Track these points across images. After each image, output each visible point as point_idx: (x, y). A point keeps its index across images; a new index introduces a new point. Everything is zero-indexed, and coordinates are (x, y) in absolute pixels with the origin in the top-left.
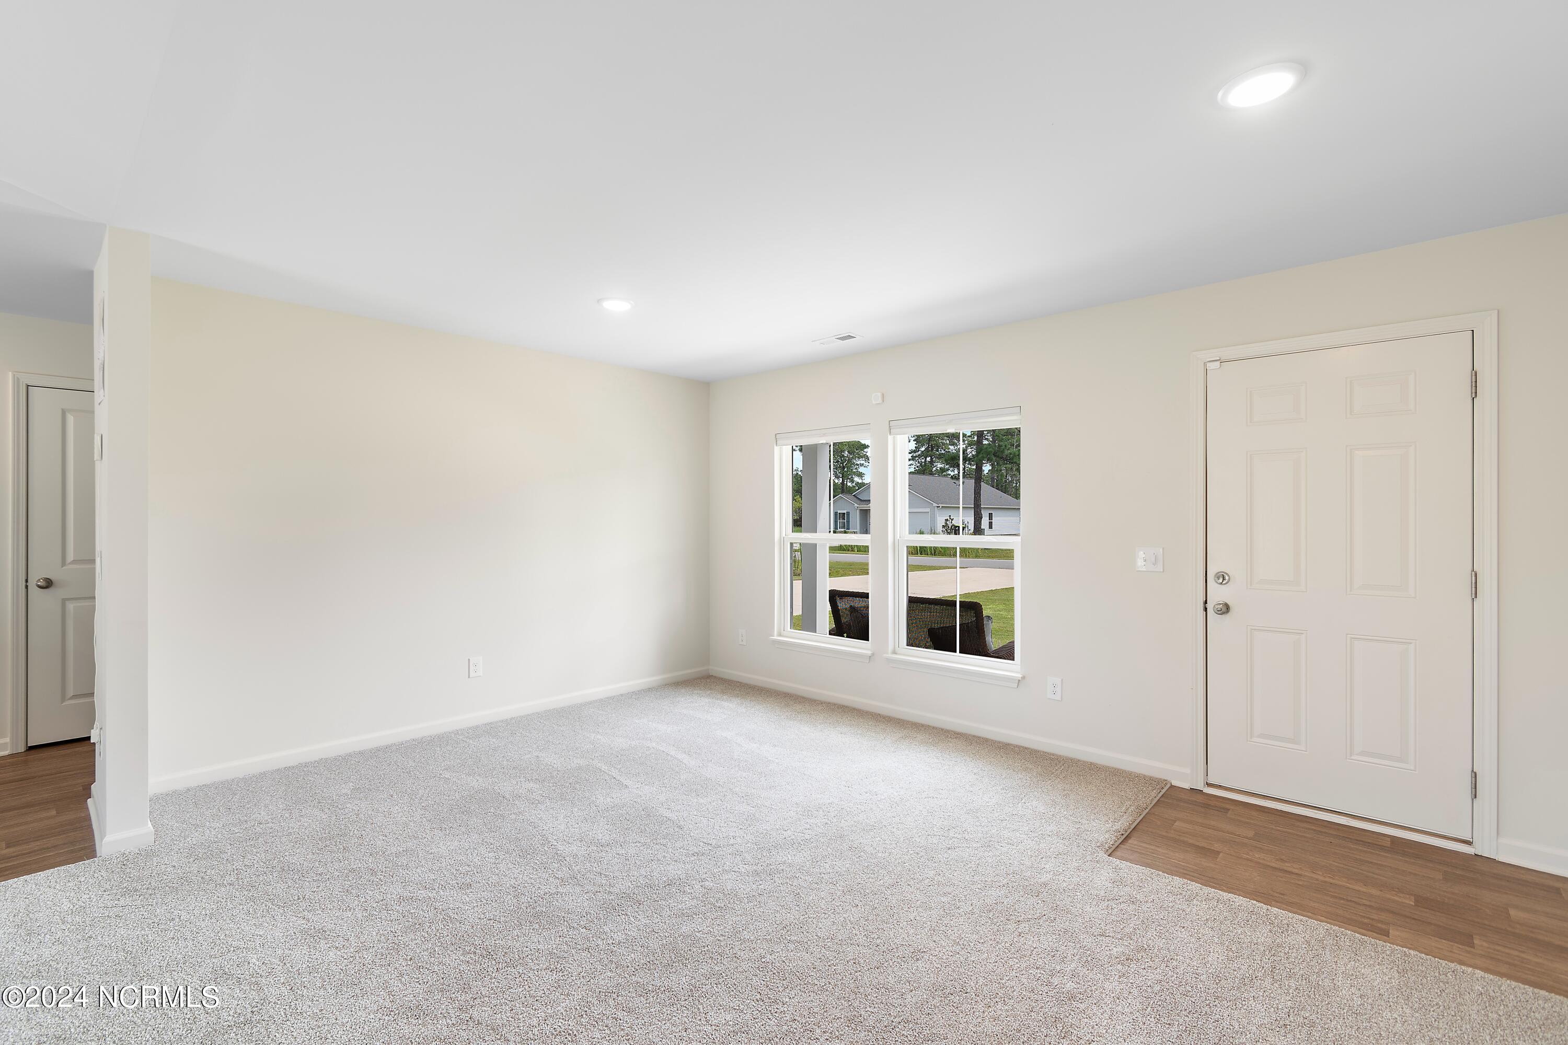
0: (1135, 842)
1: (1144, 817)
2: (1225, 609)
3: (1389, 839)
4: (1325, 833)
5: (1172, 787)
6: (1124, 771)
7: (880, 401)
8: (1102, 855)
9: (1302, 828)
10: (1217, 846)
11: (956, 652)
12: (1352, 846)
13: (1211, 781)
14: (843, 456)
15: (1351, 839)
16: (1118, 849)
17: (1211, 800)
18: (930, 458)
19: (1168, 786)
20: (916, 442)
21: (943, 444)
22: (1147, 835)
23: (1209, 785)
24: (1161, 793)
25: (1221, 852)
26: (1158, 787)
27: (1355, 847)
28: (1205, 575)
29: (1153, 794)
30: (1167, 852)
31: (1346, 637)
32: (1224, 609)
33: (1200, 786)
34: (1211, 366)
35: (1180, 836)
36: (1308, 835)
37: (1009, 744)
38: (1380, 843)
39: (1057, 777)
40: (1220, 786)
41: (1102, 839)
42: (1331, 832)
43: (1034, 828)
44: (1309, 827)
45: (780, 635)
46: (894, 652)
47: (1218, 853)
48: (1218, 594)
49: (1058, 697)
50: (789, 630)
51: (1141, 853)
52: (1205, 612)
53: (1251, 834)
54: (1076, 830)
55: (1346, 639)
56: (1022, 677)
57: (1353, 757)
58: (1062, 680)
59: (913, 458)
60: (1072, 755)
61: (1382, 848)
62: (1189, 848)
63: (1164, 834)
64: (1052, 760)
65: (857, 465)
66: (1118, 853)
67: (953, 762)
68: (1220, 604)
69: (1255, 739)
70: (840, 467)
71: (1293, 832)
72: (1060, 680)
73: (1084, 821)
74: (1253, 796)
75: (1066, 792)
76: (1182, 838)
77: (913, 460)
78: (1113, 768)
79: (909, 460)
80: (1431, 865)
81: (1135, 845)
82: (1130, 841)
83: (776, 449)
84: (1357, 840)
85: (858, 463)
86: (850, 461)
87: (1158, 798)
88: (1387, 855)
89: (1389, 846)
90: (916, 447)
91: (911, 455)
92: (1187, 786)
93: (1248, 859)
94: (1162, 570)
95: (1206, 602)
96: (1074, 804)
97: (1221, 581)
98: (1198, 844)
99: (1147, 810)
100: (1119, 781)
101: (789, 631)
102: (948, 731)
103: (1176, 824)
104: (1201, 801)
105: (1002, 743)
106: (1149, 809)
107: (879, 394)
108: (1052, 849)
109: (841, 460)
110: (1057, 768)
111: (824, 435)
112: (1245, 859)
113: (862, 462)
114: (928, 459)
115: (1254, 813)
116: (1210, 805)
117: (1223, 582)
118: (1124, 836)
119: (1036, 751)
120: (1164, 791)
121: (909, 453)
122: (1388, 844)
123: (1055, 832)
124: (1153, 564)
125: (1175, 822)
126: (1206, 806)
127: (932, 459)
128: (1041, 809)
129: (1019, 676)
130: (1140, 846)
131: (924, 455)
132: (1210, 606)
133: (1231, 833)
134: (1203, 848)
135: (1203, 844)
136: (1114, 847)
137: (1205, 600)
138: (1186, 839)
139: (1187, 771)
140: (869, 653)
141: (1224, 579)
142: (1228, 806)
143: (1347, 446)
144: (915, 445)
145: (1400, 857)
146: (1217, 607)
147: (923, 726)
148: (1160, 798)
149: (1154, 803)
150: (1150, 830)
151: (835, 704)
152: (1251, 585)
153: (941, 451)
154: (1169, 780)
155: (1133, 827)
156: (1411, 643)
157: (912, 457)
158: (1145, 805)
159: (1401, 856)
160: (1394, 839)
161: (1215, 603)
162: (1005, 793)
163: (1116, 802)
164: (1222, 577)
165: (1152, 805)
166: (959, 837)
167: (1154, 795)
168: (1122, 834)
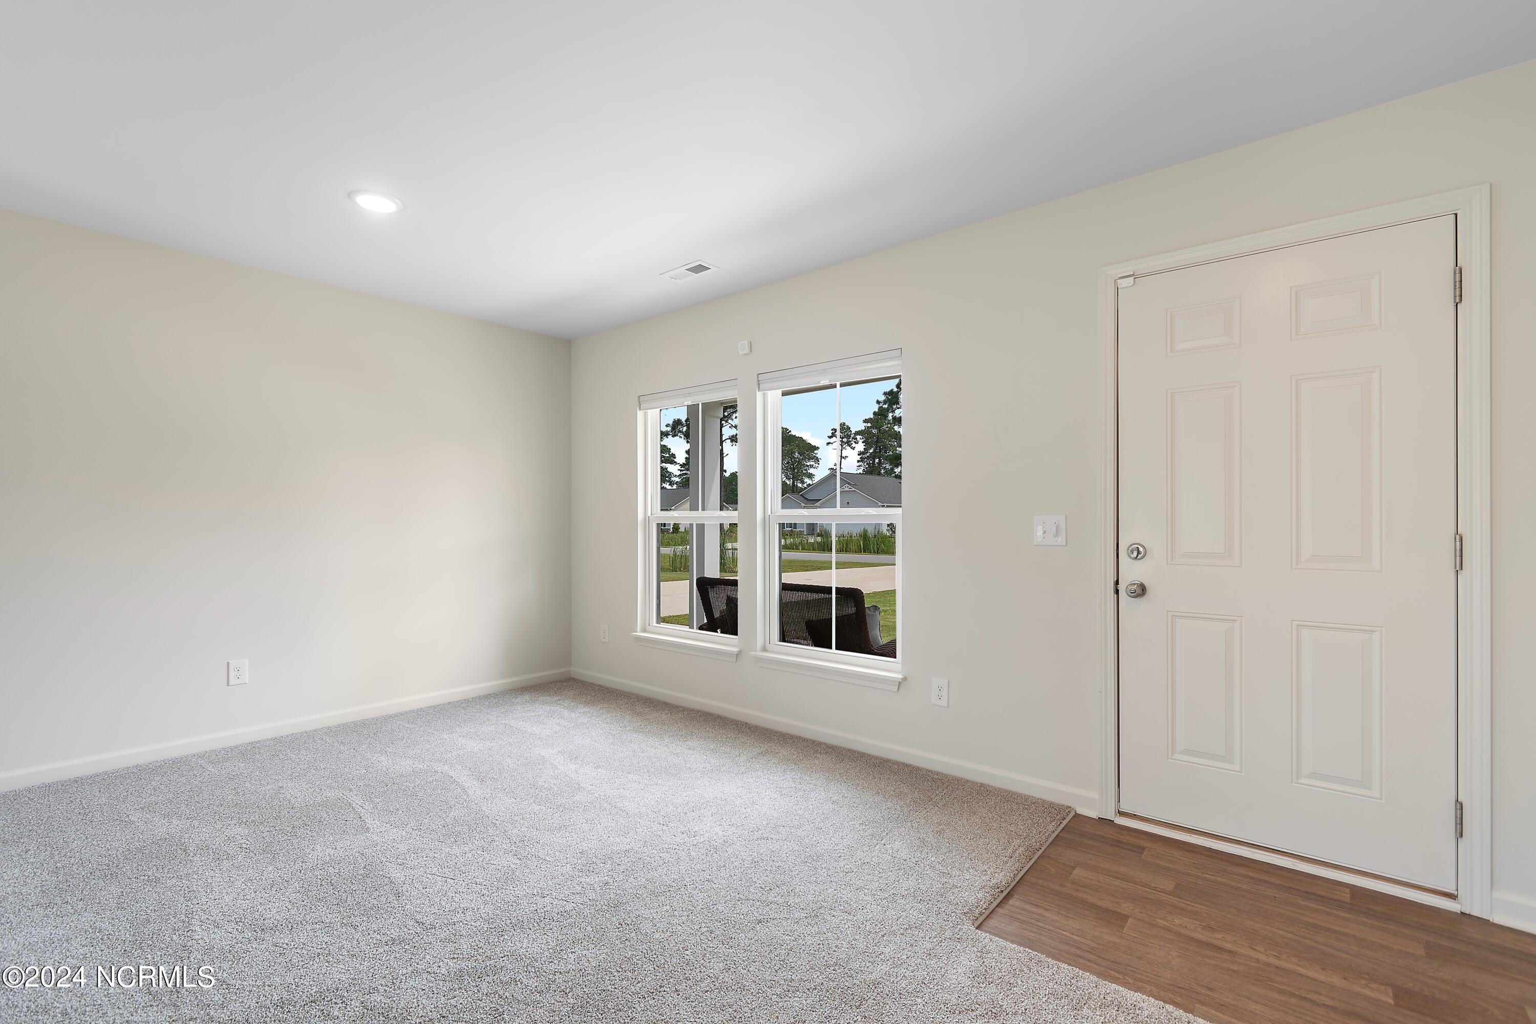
0: (1018, 903)
1: (1036, 861)
2: (1141, 591)
3: (1347, 890)
4: (1266, 882)
5: (1077, 816)
6: (1020, 795)
7: (747, 350)
8: (968, 927)
9: (1237, 875)
10: (1125, 908)
11: (831, 648)
12: (1302, 903)
13: (1124, 808)
14: (794, 457)
15: (1299, 891)
16: (993, 915)
17: (1123, 835)
18: (878, 460)
19: (1072, 814)
20: (864, 444)
21: (891, 445)
22: (1035, 891)
23: (1121, 814)
24: (1062, 826)
25: (1130, 916)
26: (1058, 817)
27: (1305, 903)
28: (1116, 549)
29: (1051, 827)
30: (1057, 918)
31: (1292, 624)
32: (1139, 591)
33: (1110, 815)
34: (1123, 283)
35: (1077, 890)
36: (1244, 887)
37: (888, 761)
38: (1336, 897)
39: (935, 804)
40: (1135, 815)
41: (972, 900)
42: (1273, 880)
43: (887, 884)
44: (1245, 873)
45: (644, 631)
46: (764, 649)
47: (1125, 918)
48: (1132, 572)
49: (944, 702)
50: (655, 624)
51: (1023, 922)
52: (1116, 596)
53: (1170, 885)
54: (941, 886)
55: (1292, 626)
56: (902, 678)
57: (1301, 781)
58: (949, 681)
59: (862, 460)
60: (959, 774)
61: (1340, 904)
62: (1087, 910)
63: (1058, 888)
64: (934, 780)
65: (808, 466)
66: (992, 922)
67: (812, 786)
68: (1135, 584)
69: (1177, 756)
70: (791, 468)
71: (1224, 880)
72: (947, 680)
73: (955, 872)
74: (1174, 829)
75: (941, 827)
76: (1080, 895)
77: (861, 461)
78: (1006, 791)
79: (858, 461)
80: (1407, 931)
81: (1017, 907)
82: (1011, 902)
83: (640, 414)
84: (1307, 893)
85: (808, 464)
86: (799, 462)
87: (1056, 833)
88: (1347, 915)
89: (1349, 901)
90: (864, 449)
91: (860, 456)
92: (1094, 814)
93: (1165, 928)
94: (1065, 544)
95: (1117, 583)
96: (947, 844)
97: (1136, 556)
98: (1100, 903)
99: (1041, 852)
100: (1012, 809)
101: (654, 626)
102: (819, 744)
103: (1075, 872)
104: (1111, 837)
105: (881, 758)
106: (1043, 849)
107: (746, 342)
108: (901, 920)
109: (792, 462)
110: (937, 792)
111: (689, 395)
112: (1160, 927)
113: (812, 463)
114: (877, 460)
115: (1176, 853)
116: (1120, 842)
117: (1137, 556)
118: (1005, 893)
119: (918, 769)
120: (1065, 822)
121: (858, 455)
122: (1346, 896)
123: (912, 891)
124: (1054, 536)
125: (1074, 868)
126: (1117, 843)
127: (880, 460)
128: (904, 854)
129: (899, 676)
130: (1024, 909)
131: (873, 457)
132: (1122, 587)
133: (1146, 885)
134: (1107, 910)
135: (1107, 903)
136: (988, 912)
137: (1116, 579)
138: (1085, 896)
139: (1095, 795)
140: (735, 650)
141: (1139, 552)
142: (1143, 843)
143: (1292, 376)
144: (864, 447)
145: (1365, 919)
146: (1130, 588)
147: (792, 737)
148: (1059, 833)
149: (1051, 840)
150: (1041, 882)
151: (698, 711)
152: (1172, 560)
153: (889, 453)
154: (1073, 807)
155: (1017, 879)
156: (1375, 631)
157: (860, 458)
158: (1038, 844)
159: (1365, 917)
160: (1353, 888)
161: (1128, 583)
162: (863, 830)
163: (1002, 840)
164: (1138, 553)
165: (1048, 843)
166: (781, 901)
167: (1052, 829)
168: (1002, 891)
